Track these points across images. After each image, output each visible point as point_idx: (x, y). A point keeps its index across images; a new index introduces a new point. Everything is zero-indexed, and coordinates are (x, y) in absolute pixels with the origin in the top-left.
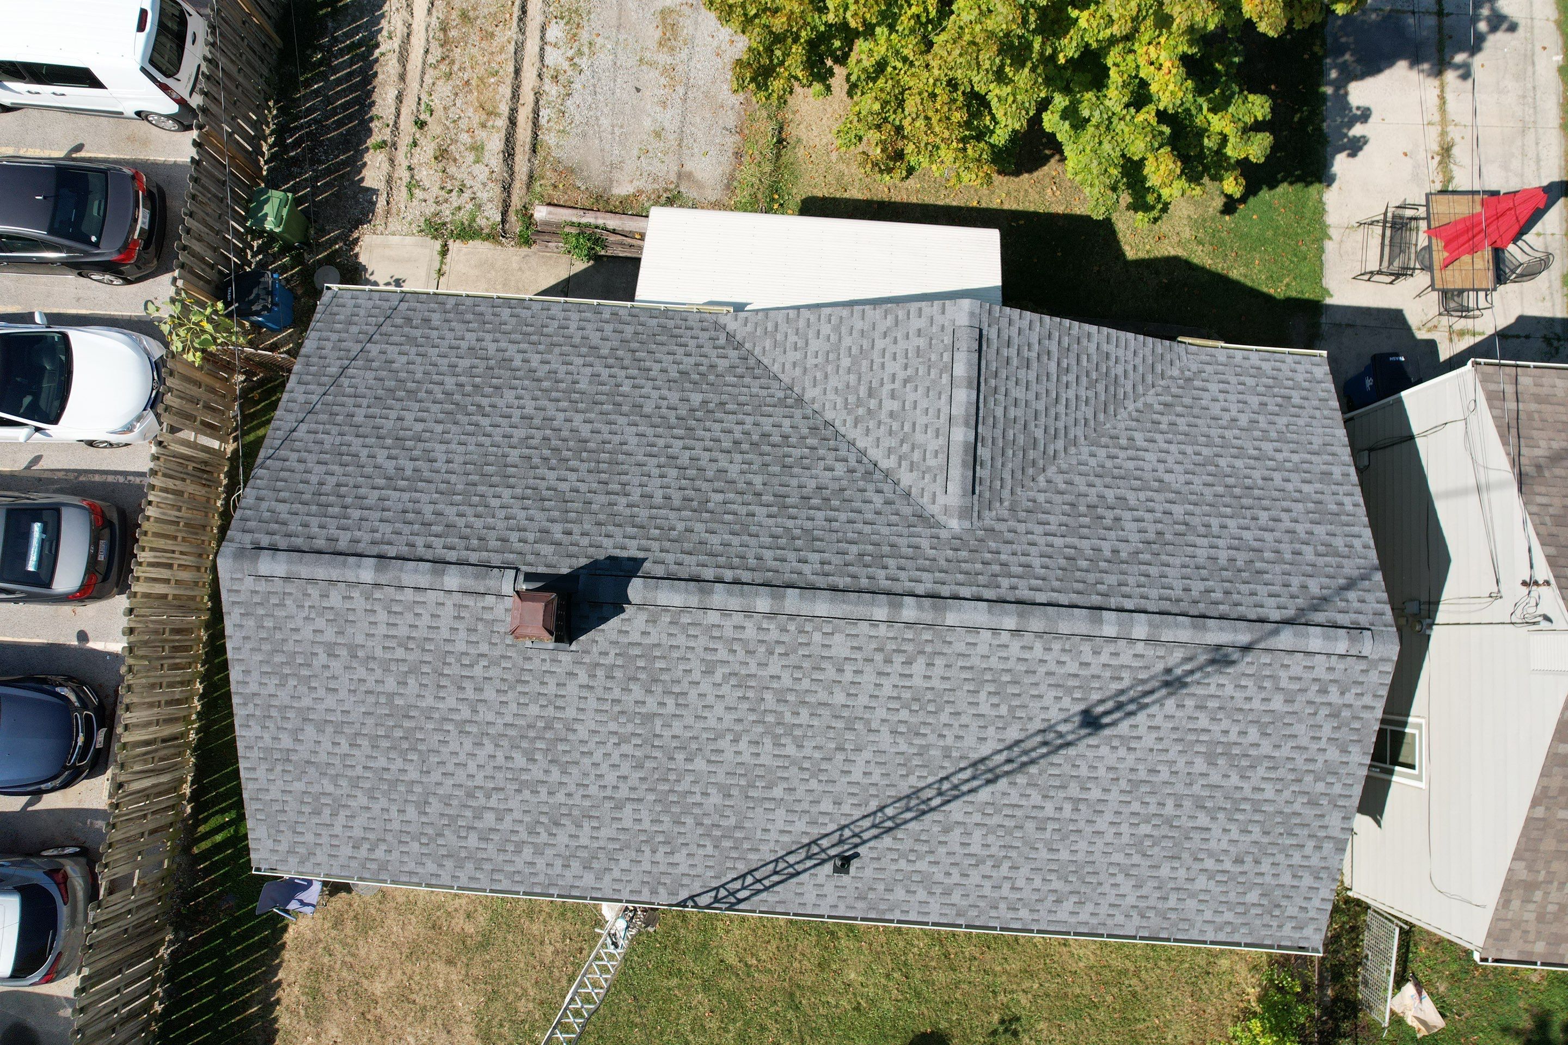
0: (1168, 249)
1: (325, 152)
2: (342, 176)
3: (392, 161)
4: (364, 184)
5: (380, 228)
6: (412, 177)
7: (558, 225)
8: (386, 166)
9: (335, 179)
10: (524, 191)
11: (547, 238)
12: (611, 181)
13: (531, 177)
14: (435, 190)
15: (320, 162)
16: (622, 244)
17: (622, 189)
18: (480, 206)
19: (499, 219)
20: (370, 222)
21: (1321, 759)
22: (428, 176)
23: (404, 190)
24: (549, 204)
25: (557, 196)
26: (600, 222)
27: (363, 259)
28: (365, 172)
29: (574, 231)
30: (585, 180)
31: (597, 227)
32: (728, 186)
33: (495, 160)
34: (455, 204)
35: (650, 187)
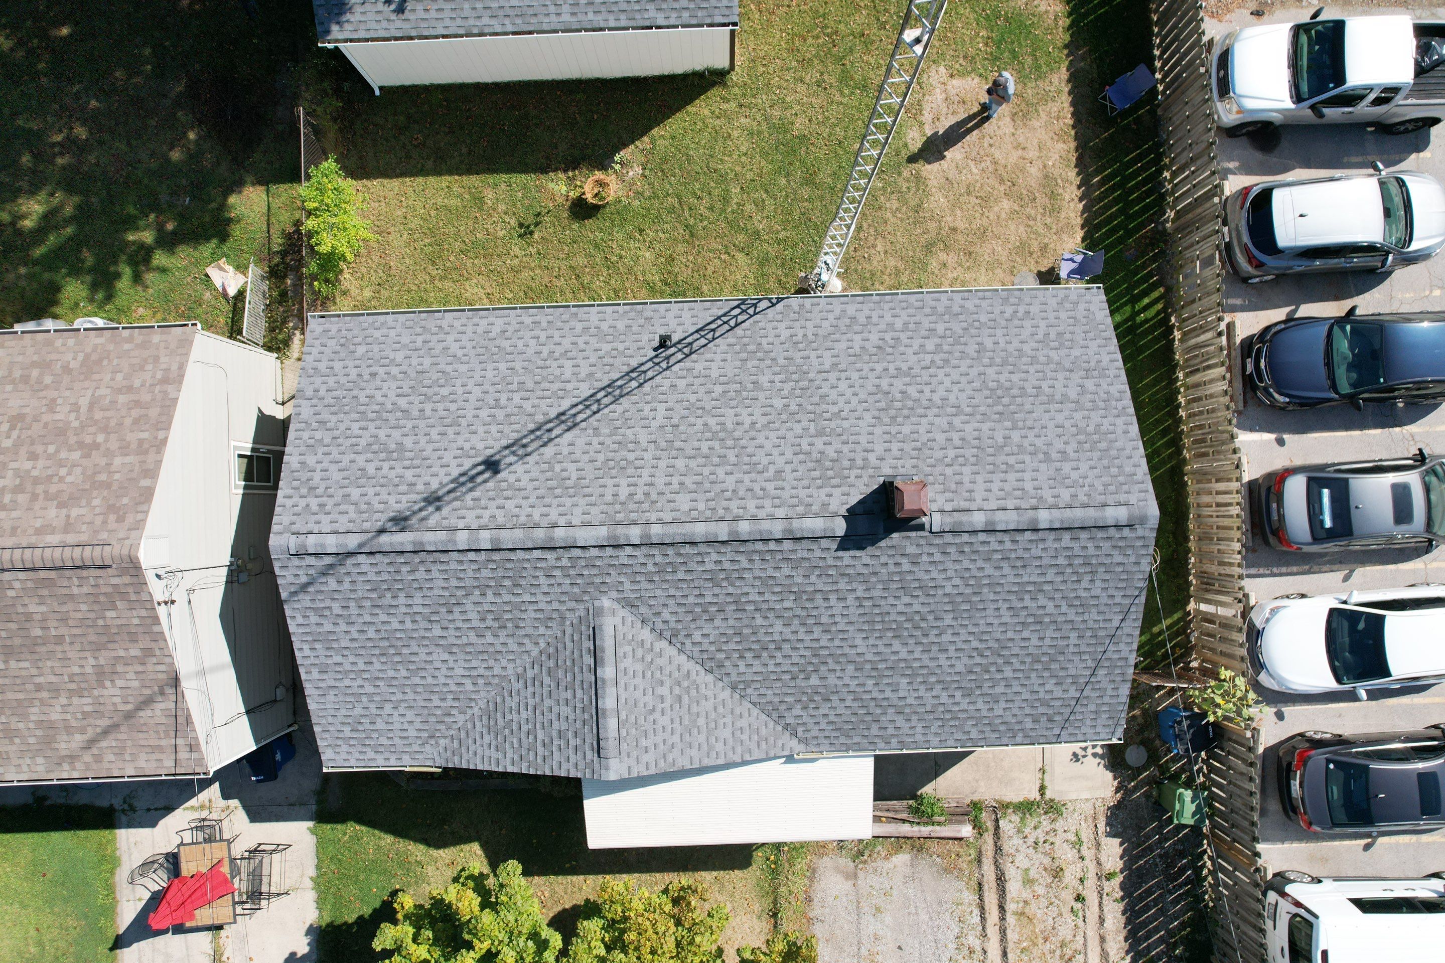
0: (445, 854)
1: (1156, 865)
2: (1139, 845)
3: (1099, 864)
4: (1119, 840)
5: (1099, 804)
6: (1079, 851)
7: (951, 822)
8: (1103, 859)
9: (1145, 842)
10: (983, 849)
11: (958, 810)
12: (912, 865)
13: (979, 861)
14: (1058, 841)
15: (1160, 856)
16: (896, 811)
17: (902, 859)
18: (1019, 831)
19: (1001, 822)
20: (1109, 808)
21: (320, 456)
22: (1067, 854)
23: (1084, 839)
24: (961, 839)
25: (954, 846)
26: (916, 828)
27: (1110, 775)
28: (1120, 851)
29: (936, 818)
30: (934, 864)
31: (918, 823)
32: (814, 871)
33: (1012, 874)
34: (1039, 831)
35: (879, 863)
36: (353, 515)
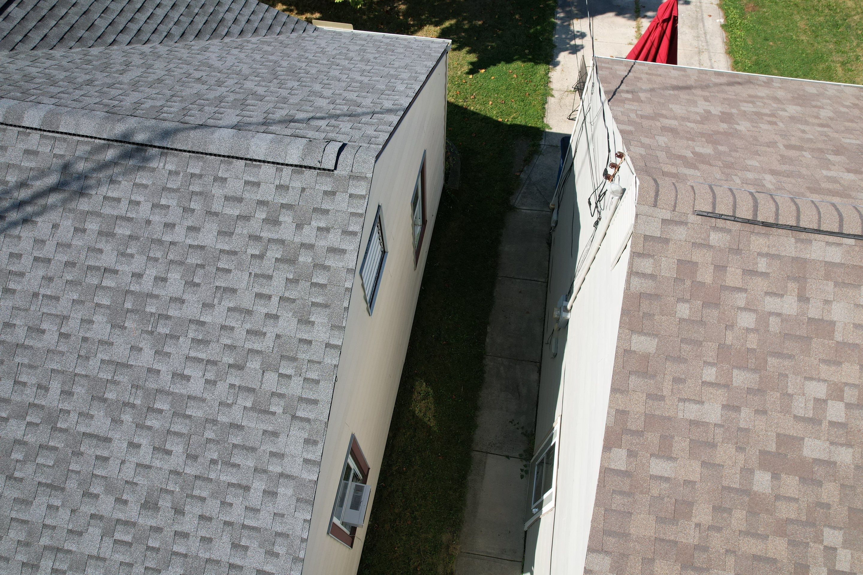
36: (217, 191)
